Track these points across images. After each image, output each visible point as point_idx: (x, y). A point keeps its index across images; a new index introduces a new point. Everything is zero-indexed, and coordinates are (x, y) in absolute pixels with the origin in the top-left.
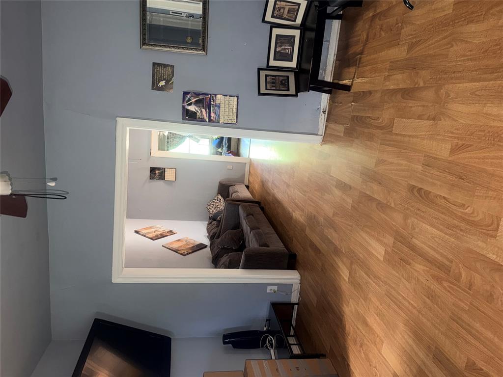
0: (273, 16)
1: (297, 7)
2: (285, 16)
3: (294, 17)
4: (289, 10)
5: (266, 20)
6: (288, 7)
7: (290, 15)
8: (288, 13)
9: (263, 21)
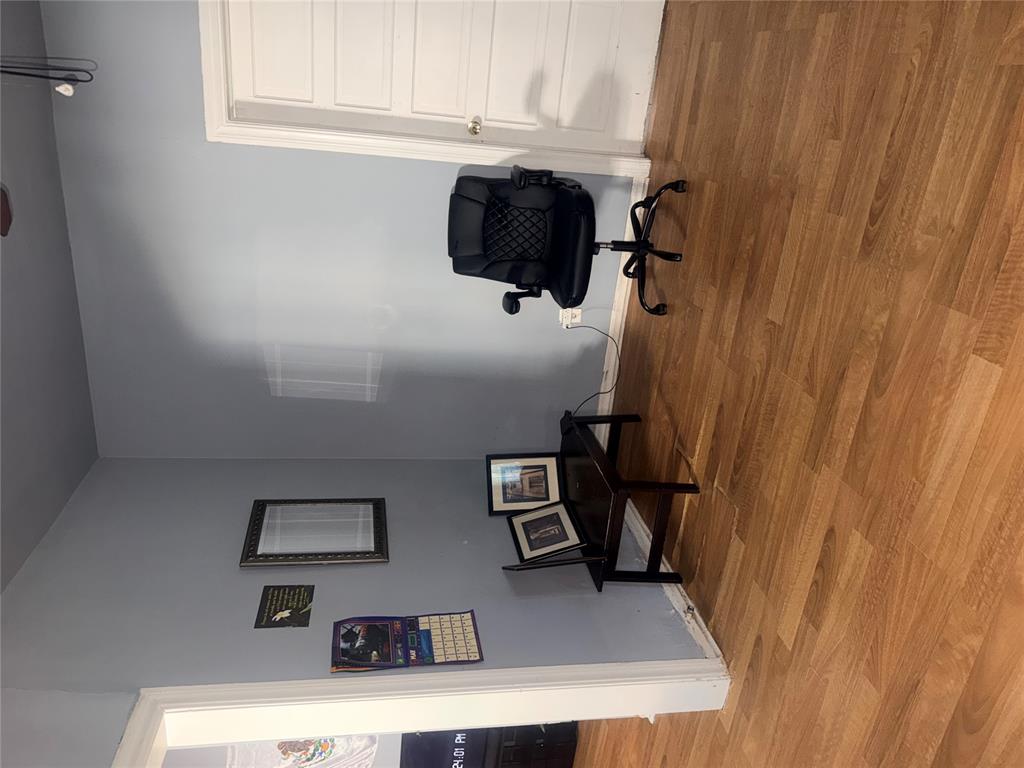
0: (506, 501)
1: (542, 473)
2: (528, 493)
3: (543, 491)
4: (530, 483)
5: (495, 509)
6: (528, 475)
7: (535, 490)
8: (531, 487)
9: (492, 512)
